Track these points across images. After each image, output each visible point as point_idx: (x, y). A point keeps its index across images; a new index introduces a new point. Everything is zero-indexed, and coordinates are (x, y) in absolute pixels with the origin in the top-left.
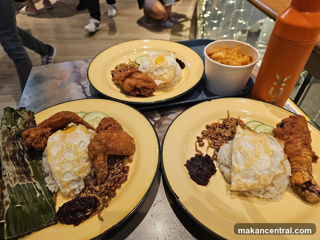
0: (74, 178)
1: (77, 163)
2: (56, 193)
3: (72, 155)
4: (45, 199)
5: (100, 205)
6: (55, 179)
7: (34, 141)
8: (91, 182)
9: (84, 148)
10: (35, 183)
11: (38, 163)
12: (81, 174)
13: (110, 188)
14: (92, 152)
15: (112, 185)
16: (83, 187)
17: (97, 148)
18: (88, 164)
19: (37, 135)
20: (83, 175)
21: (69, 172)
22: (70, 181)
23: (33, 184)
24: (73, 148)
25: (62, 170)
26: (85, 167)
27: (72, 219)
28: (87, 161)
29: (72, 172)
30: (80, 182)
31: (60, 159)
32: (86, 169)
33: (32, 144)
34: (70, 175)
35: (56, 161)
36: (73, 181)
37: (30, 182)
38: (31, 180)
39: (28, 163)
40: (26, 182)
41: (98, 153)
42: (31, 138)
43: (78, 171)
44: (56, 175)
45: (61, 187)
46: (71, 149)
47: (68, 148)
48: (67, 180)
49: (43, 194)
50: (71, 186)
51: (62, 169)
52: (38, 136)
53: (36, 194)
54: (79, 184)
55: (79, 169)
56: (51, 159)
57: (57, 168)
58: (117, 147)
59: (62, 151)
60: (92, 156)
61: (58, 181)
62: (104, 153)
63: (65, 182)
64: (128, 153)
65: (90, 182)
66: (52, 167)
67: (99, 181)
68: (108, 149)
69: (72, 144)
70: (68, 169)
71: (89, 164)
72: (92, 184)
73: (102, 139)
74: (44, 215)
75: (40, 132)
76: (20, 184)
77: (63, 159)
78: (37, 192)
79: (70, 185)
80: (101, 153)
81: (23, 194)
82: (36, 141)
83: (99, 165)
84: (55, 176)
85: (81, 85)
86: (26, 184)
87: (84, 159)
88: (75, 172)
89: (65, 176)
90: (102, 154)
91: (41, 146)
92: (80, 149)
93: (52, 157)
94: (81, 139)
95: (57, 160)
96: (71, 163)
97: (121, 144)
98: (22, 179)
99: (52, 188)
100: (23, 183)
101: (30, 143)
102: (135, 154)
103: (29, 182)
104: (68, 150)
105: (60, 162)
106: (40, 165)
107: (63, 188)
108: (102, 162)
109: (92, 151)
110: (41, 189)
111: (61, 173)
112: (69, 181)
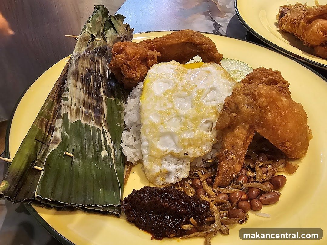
0: (176, 151)
1: (191, 125)
2: (132, 166)
3: (187, 105)
4: (113, 166)
5: (213, 222)
6: (143, 137)
7: (128, 62)
8: (202, 173)
9: (214, 103)
10: (104, 132)
11: (118, 104)
12: (191, 148)
13: (238, 202)
14: (229, 114)
15: (243, 197)
16: (185, 175)
17: (245, 108)
18: (211, 136)
19: (136, 54)
20: (196, 152)
21: (171, 135)
22: (168, 152)
23: (102, 133)
24: (195, 94)
25: (162, 126)
26: (205, 139)
27: (152, 221)
28: (210, 130)
29: (176, 137)
30: (182, 164)
31: (165, 105)
32: (203, 143)
33: (122, 66)
34: (171, 141)
35: (156, 104)
36: (172, 155)
37: (99, 127)
38: (101, 125)
39: (104, 98)
40: (92, 124)
41: (240, 121)
42: (126, 54)
43: (189, 140)
44: (147, 131)
45: (146, 156)
46: (189, 94)
47: (184, 90)
48: (163, 148)
49: (112, 157)
50: (164, 163)
51: (162, 123)
52: (137, 57)
53: (101, 150)
54: (181, 166)
55: (191, 137)
56: (148, 99)
57: (155, 120)
58: (280, 125)
59: (173, 92)
60: (227, 121)
61: (145, 143)
62: (251, 127)
63: (158, 150)
64: (292, 152)
65: (199, 173)
66: (145, 114)
67: (220, 177)
68: (262, 122)
69: (196, 86)
70: (173, 129)
71: (213, 137)
72: (203, 177)
73: (260, 96)
74: (104, 191)
75: (142, 51)
76: (84, 122)
77: (169, 106)
78: (104, 147)
79: (164, 161)
80: (246, 122)
81: (82, 140)
82: (131, 63)
83: (233, 147)
84: (145, 133)
85: (213, 21)
86: (91, 127)
87: (206, 122)
88: (183, 140)
89: (161, 139)
90: (247, 127)
91: (135, 76)
92: (207, 101)
93: (151, 97)
94: (215, 84)
95: (158, 104)
96: (181, 120)
97: (289, 124)
98: (87, 117)
99: (129, 153)
100: (88, 123)
101: (120, 63)
102: (302, 161)
103: (96, 126)
104: (185, 93)
105: (164, 109)
106: (121, 109)
107: (150, 160)
108: (240, 142)
109: (231, 112)
110: (111, 147)
111: (157, 130)
112: (166, 151)
